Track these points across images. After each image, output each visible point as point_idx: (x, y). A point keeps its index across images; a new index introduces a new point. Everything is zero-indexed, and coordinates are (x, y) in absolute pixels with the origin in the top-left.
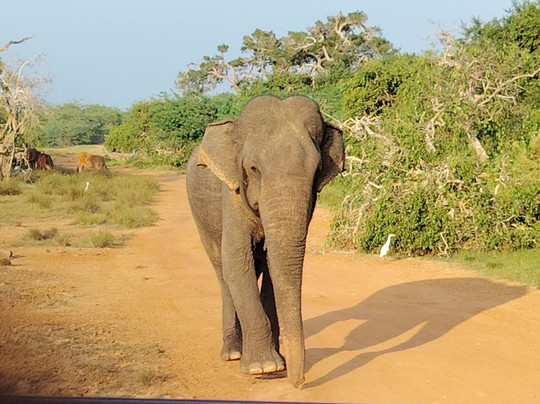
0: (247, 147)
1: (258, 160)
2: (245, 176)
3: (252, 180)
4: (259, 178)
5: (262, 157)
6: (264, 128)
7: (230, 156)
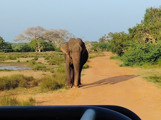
0: (70, 47)
1: (72, 50)
2: (69, 52)
3: (71, 53)
4: (72, 53)
5: (72, 49)
6: (72, 44)
7: (67, 49)
